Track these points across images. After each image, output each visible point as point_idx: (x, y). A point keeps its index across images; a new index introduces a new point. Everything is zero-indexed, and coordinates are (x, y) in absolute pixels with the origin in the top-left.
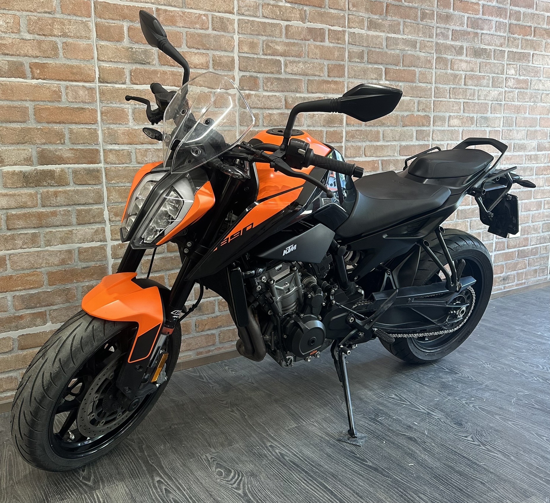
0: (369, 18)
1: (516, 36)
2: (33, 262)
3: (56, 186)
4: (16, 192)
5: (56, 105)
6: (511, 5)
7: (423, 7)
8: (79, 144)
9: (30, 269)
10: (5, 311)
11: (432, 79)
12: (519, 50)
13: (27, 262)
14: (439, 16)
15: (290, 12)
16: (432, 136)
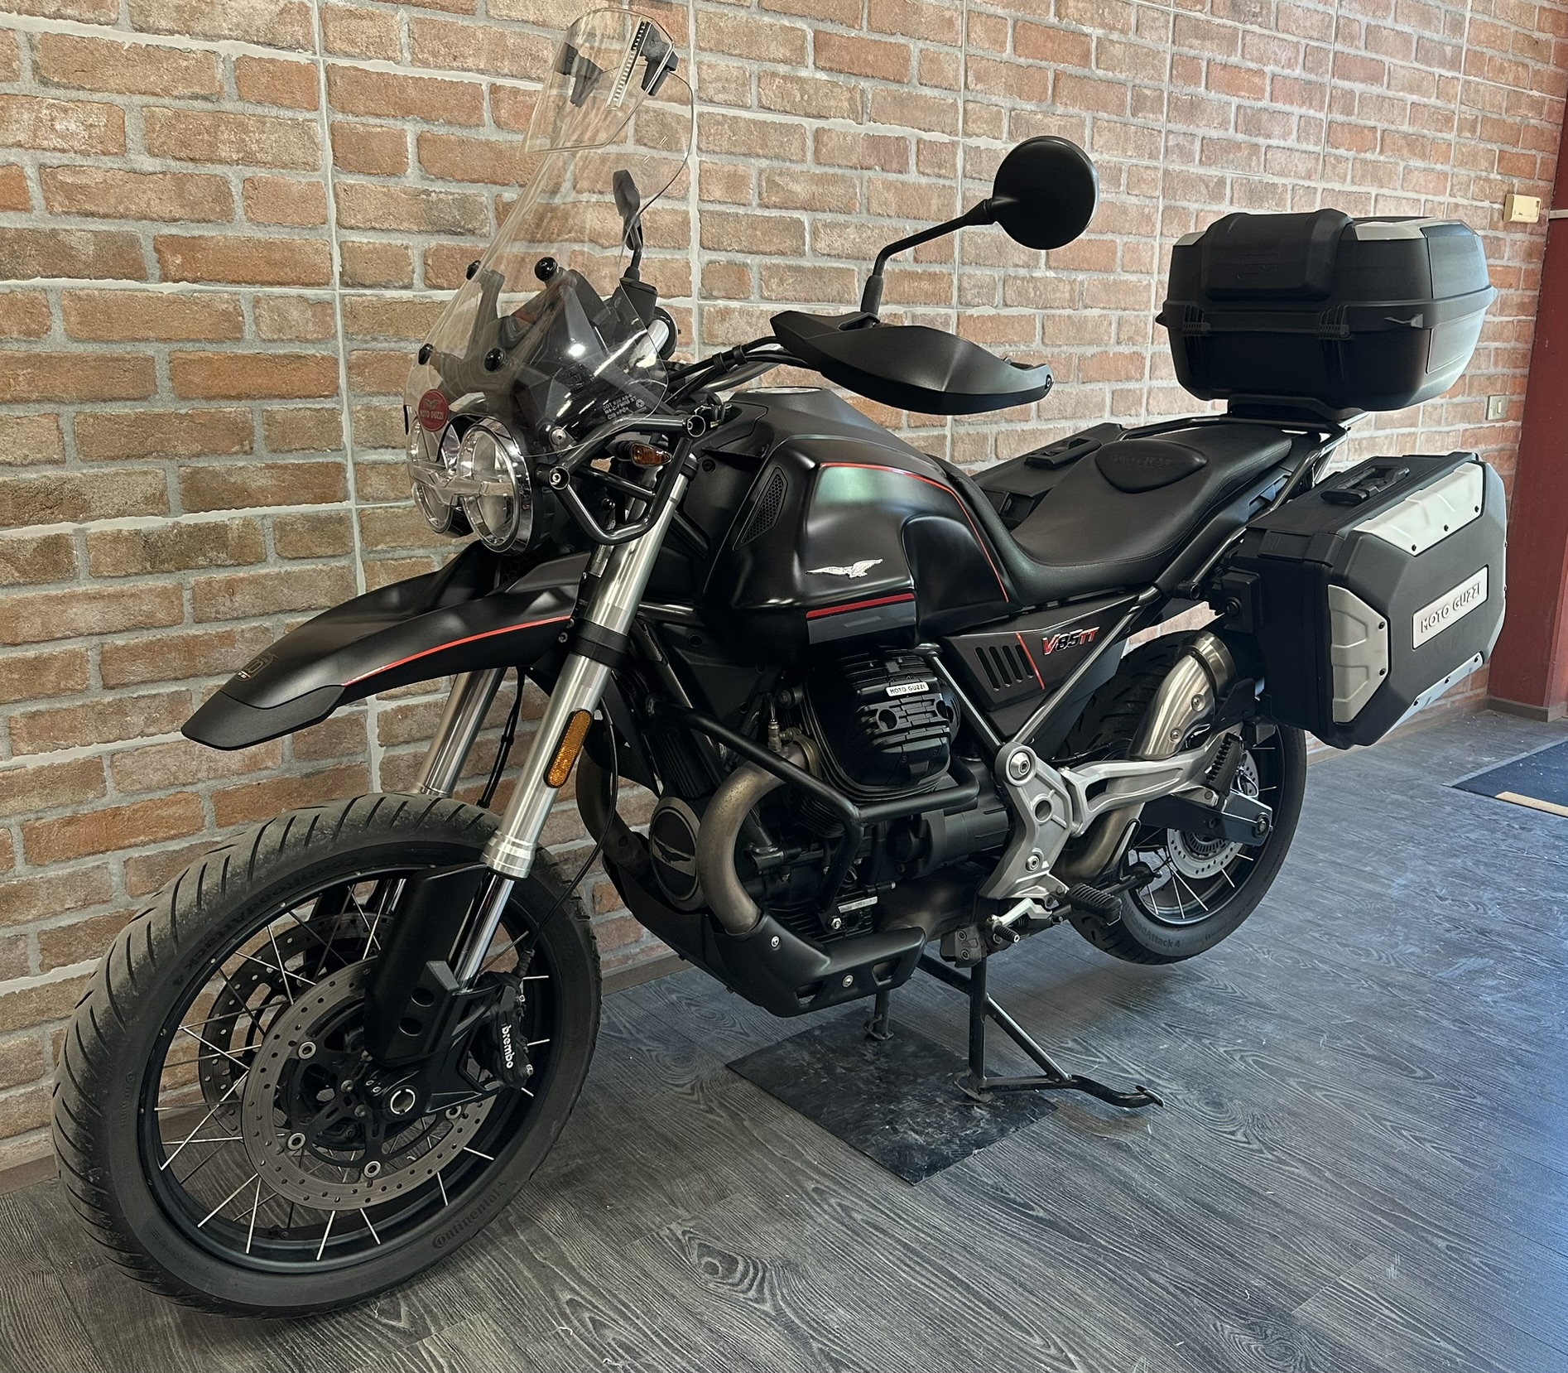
0: (1014, 109)
1: (1342, 151)
2: (174, 769)
3: (232, 565)
4: (126, 586)
5: (229, 349)
6: (1333, 76)
7: (1137, 82)
8: (291, 451)
9: (166, 788)
10: (104, 902)
11: (1151, 263)
12: (1348, 187)
13: (155, 770)
14: (1174, 103)
15: (826, 95)
16: (1148, 403)
